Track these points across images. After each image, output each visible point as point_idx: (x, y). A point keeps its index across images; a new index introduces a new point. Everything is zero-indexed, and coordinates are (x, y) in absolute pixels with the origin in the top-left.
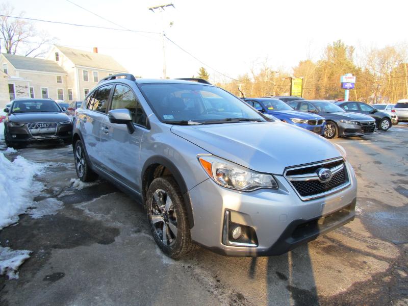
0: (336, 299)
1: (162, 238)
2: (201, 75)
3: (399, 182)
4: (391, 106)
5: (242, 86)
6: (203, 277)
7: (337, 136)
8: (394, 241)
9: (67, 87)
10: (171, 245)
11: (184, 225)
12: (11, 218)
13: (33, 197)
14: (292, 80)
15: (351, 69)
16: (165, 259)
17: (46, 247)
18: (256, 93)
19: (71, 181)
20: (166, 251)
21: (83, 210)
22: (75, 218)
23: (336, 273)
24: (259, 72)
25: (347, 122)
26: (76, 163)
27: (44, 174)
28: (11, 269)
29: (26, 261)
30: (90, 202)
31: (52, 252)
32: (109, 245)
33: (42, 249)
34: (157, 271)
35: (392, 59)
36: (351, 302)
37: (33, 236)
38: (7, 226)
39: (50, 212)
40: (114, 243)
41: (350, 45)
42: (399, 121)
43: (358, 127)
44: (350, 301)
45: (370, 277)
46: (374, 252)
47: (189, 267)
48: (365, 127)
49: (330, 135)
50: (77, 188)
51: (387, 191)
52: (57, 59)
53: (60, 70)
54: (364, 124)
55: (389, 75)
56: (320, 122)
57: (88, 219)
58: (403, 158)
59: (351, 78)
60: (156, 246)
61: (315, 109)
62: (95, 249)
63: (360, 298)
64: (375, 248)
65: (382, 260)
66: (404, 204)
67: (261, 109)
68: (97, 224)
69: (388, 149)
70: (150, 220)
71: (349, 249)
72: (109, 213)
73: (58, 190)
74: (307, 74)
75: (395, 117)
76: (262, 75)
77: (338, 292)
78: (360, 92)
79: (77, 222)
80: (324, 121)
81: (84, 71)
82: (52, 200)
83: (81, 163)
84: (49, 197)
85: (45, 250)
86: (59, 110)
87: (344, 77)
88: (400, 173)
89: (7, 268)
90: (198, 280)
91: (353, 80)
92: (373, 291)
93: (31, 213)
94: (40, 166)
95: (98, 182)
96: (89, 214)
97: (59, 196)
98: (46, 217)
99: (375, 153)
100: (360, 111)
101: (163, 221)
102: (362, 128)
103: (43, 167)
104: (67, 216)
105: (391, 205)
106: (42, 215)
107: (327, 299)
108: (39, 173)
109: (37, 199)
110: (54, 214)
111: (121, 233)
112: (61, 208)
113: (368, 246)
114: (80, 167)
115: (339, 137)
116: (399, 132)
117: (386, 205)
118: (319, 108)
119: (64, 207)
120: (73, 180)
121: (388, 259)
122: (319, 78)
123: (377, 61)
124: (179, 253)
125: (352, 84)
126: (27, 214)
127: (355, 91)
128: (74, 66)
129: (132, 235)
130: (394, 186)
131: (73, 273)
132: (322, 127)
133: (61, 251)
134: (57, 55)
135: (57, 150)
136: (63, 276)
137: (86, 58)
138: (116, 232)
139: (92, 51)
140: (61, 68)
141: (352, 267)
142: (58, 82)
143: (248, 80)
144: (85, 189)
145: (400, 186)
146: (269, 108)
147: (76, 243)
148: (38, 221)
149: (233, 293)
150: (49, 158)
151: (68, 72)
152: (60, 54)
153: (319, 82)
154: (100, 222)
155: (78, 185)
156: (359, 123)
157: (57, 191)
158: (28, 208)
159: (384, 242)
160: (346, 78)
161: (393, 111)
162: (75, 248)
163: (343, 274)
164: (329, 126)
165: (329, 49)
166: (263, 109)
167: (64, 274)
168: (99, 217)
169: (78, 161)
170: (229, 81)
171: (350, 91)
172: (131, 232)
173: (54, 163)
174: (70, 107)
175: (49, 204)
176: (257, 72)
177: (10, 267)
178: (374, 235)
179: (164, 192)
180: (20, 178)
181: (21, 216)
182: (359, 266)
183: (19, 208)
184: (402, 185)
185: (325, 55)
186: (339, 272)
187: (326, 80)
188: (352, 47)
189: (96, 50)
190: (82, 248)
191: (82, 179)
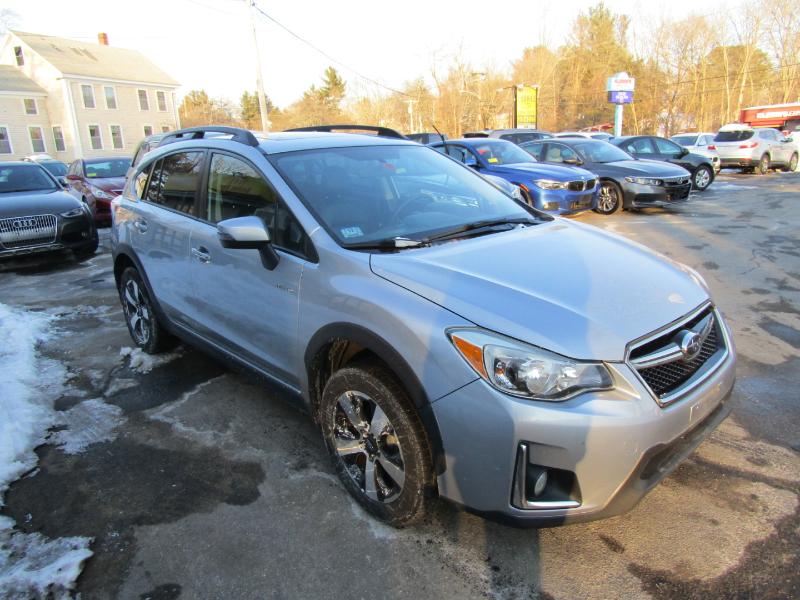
0: (725, 584)
1: (363, 484)
2: (329, 83)
3: (762, 307)
4: (706, 138)
5: (414, 106)
6: (463, 562)
7: (620, 208)
8: (792, 443)
9: (50, 123)
10: (386, 501)
11: (420, 468)
12: (20, 458)
13: (51, 401)
14: (518, 92)
15: (624, 62)
16: (376, 528)
17: (120, 525)
18: (444, 117)
19: (121, 353)
20: (376, 510)
21: (170, 425)
22: (158, 443)
23: (709, 527)
24: (446, 74)
25: (640, 181)
26: (126, 314)
27: (56, 338)
28: (61, 588)
29: (87, 564)
30: (178, 404)
31: (136, 534)
32: (252, 505)
33: (112, 531)
34: (368, 557)
35: (699, 40)
36: (754, 589)
37: (82, 498)
38: (17, 478)
39: (102, 435)
40: (259, 499)
41: (621, 13)
42: (722, 167)
43: (660, 190)
44: (752, 586)
45: (772, 529)
46: (763, 471)
47: (429, 542)
48: (673, 190)
49: (607, 207)
50: (139, 370)
51: (748, 330)
52: (20, 62)
53: (28, 85)
54: (670, 183)
55: (695, 70)
56: (590, 184)
57: (186, 445)
58: (754, 251)
59: (626, 81)
60: (349, 498)
61: (575, 156)
62: (224, 517)
63: (766, 577)
64: (762, 463)
65: (781, 488)
66: (785, 357)
67: (475, 163)
68: (210, 456)
69: (720, 231)
70: (332, 450)
71: (719, 471)
72: (227, 427)
73: (99, 377)
74: (541, 76)
75: (715, 160)
76: (452, 80)
77: (724, 568)
78: (642, 108)
79: (164, 455)
80: (597, 182)
81: (83, 86)
82: (95, 404)
83: (141, 314)
84: (86, 398)
85: (120, 532)
86: (54, 185)
87: (613, 79)
88: (759, 288)
89: (51, 585)
90: (456, 571)
91: (631, 86)
92: (785, 559)
93: (58, 441)
94: (42, 320)
95: (181, 352)
96: (186, 433)
97: (108, 393)
98: (94, 449)
99: (700, 245)
100: (656, 155)
101: (365, 452)
102: (667, 191)
103: (49, 319)
104: (140, 442)
105: (765, 362)
106: (86, 444)
107: (707, 586)
108: (44, 337)
109: (61, 404)
110: (112, 439)
111: (267, 475)
112: (121, 423)
113: (748, 460)
114: (138, 322)
115: (625, 209)
116: (728, 191)
117: (755, 362)
118: (583, 152)
119: (126, 419)
120: (125, 351)
121: (792, 484)
122: (565, 81)
123: (672, 43)
124: (410, 518)
125: (629, 93)
126: (52, 445)
127: (633, 106)
128: (61, 75)
129: (292, 477)
130: (755, 317)
131: (198, 583)
132: (595, 194)
133: (155, 529)
134: (18, 51)
135: (63, 274)
136: (178, 593)
137: (86, 56)
138: (255, 471)
139: (96, 41)
140: (30, 81)
141: (734, 509)
142: (28, 112)
143: (424, 90)
144: (156, 370)
145: (766, 318)
146: (490, 161)
147: (180, 508)
148: (81, 461)
149: (533, 595)
150: (52, 297)
151: (49, 90)
152: (25, 49)
153: (565, 92)
154: (216, 450)
155: (141, 364)
156: (662, 183)
157: (99, 381)
158: (49, 430)
159: (776, 447)
160: (616, 81)
161: (712, 148)
162: (182, 521)
163: (721, 527)
164: (605, 189)
165: (582, 22)
166: (478, 162)
167: (178, 587)
168: (209, 437)
169: (132, 309)
170: (386, 93)
171: (624, 108)
172: (287, 470)
173: (69, 309)
174: (71, 173)
175: (92, 415)
176: (443, 75)
177: (57, 583)
178: (752, 433)
179: (368, 398)
180: (6, 354)
181: (40, 450)
182: (745, 505)
183: (30, 431)
184: (769, 314)
185: (574, 36)
186: (714, 522)
187: (577, 85)
188: (625, 17)
189: (104, 38)
190: (196, 519)
191: (145, 349)
